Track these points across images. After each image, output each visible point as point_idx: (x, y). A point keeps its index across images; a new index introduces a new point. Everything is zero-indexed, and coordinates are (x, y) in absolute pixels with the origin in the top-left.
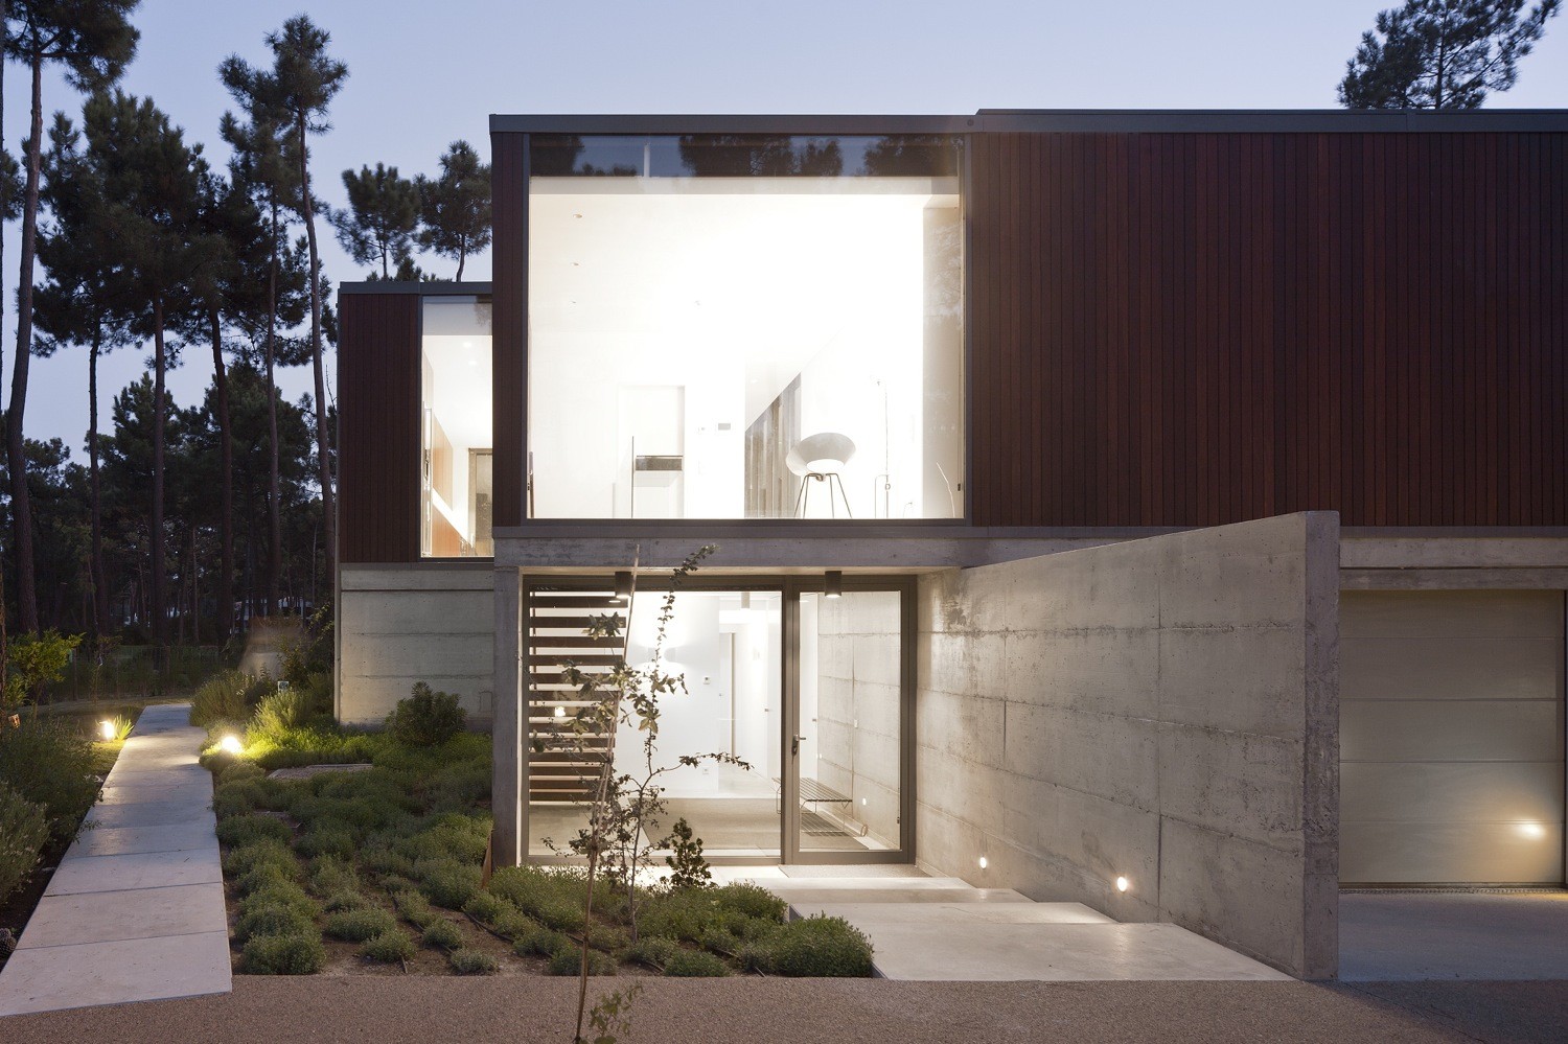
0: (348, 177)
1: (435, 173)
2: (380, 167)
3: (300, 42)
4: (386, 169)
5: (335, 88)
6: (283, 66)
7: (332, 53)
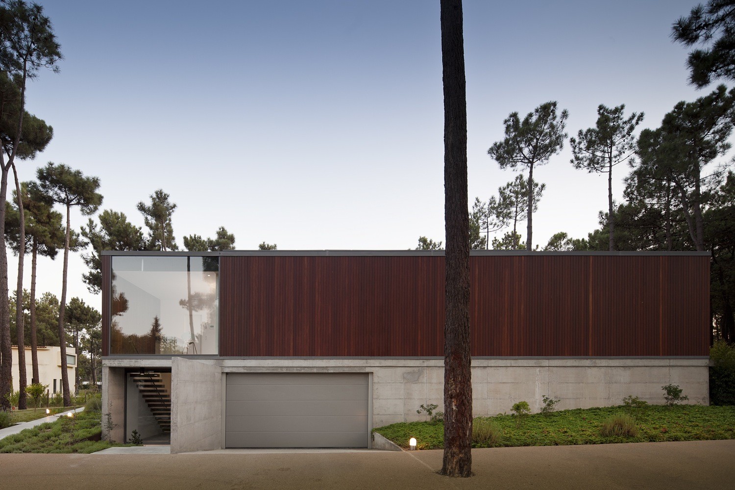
0: (185, 238)
1: (214, 237)
2: (195, 235)
3: (161, 197)
4: (196, 236)
5: (173, 211)
6: (154, 205)
7: (171, 201)
